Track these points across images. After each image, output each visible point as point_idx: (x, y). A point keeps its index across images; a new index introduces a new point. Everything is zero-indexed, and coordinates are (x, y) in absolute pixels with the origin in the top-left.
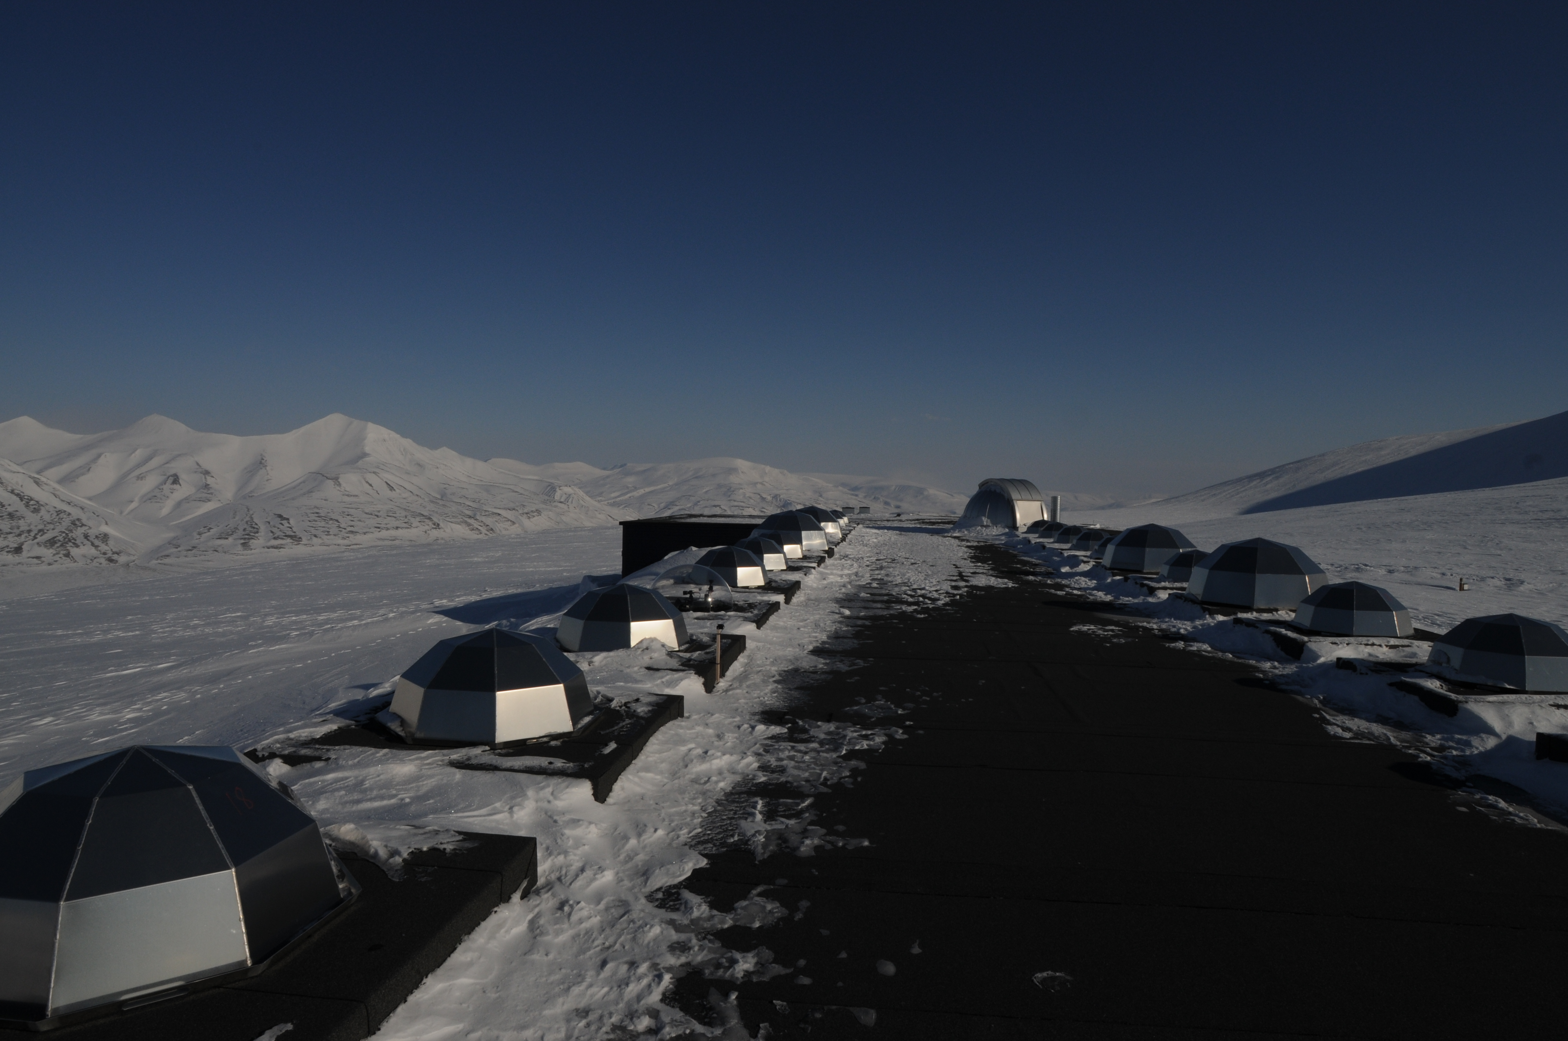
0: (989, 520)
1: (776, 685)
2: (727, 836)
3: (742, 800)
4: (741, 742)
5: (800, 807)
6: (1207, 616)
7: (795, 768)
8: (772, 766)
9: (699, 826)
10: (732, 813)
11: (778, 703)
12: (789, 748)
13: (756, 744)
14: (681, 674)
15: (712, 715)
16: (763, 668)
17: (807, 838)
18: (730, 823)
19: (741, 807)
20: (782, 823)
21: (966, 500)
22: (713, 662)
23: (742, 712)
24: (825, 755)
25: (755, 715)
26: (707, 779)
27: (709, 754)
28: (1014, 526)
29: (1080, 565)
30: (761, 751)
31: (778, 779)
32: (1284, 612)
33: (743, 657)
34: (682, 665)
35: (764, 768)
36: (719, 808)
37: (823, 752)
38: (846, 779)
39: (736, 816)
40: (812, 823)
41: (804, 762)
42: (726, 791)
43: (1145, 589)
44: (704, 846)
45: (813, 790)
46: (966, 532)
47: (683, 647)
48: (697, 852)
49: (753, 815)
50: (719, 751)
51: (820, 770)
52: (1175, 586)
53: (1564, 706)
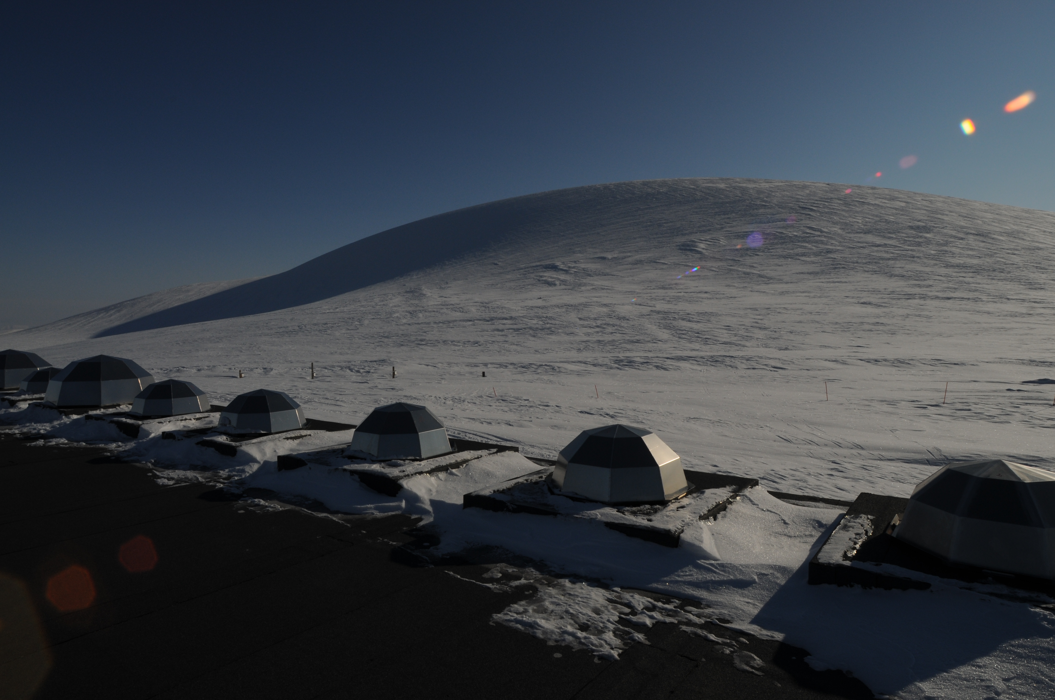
6: (64, 417)
32: (124, 406)
52: (34, 397)
53: (291, 438)
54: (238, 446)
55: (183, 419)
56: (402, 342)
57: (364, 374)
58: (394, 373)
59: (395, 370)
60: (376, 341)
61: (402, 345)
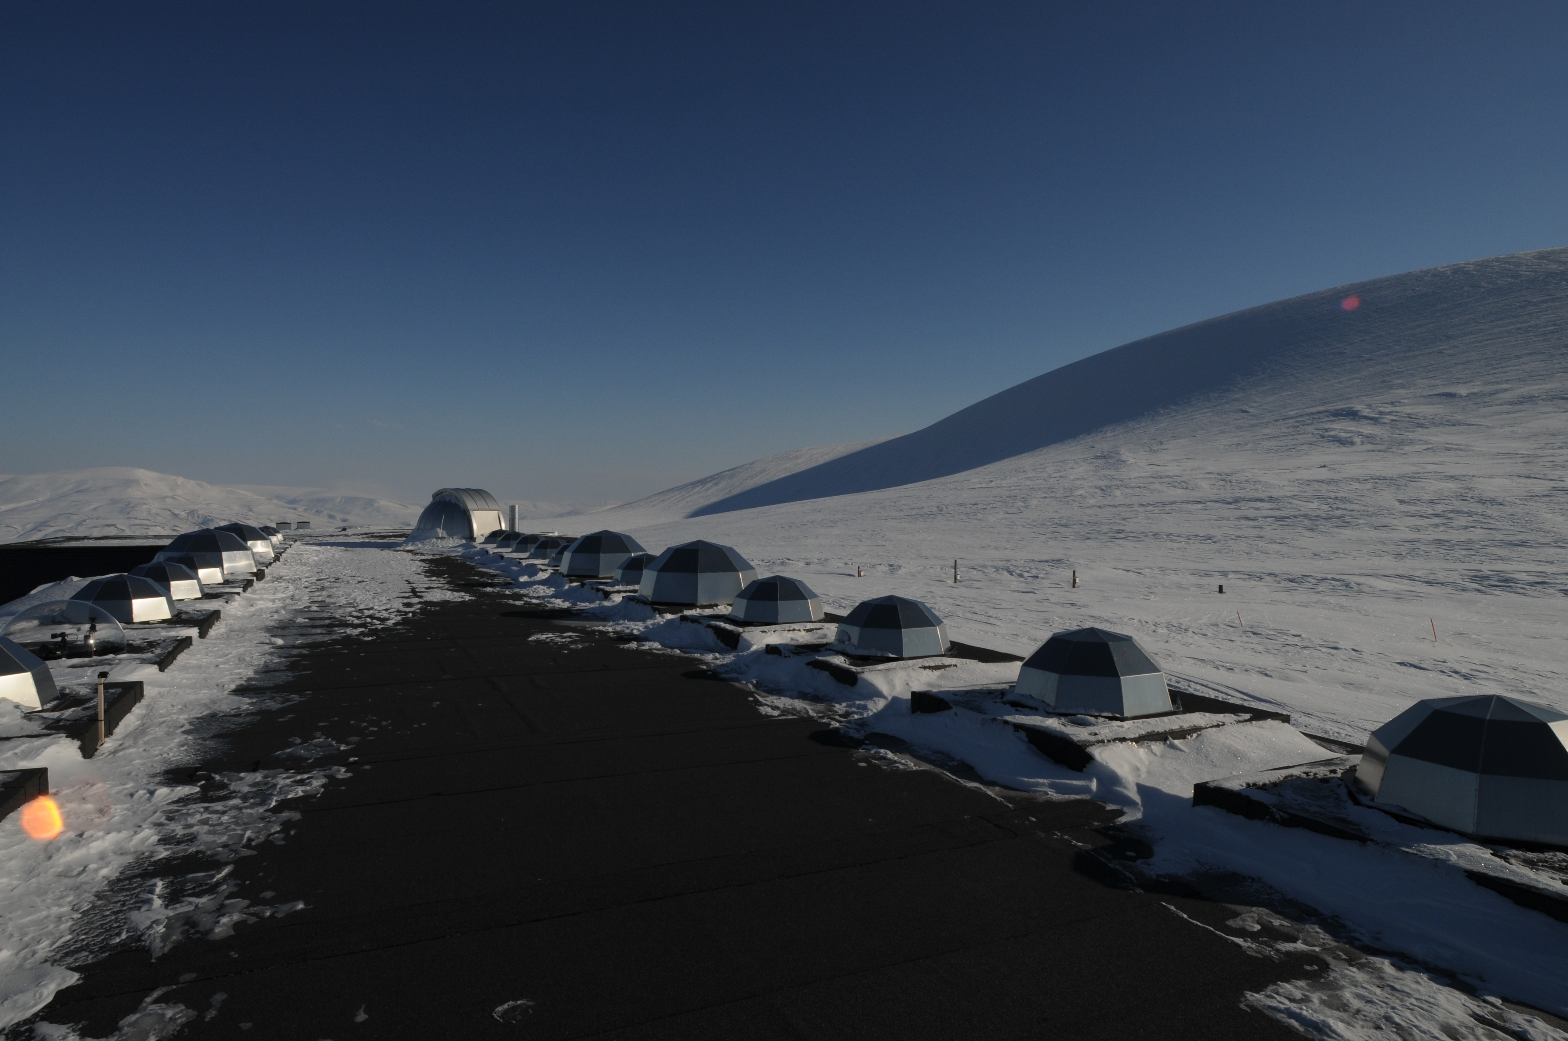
0: (444, 532)
1: (186, 736)
2: (111, 936)
3: (135, 885)
4: (134, 813)
5: (215, 880)
6: (657, 616)
7: (209, 833)
8: (178, 836)
9: (67, 932)
10: (119, 905)
11: (188, 758)
12: (202, 810)
13: (155, 812)
14: (44, 740)
15: (92, 785)
16: (168, 718)
17: (223, 915)
18: (116, 919)
19: (132, 895)
20: (191, 903)
21: (420, 511)
22: (94, 719)
23: (137, 775)
24: (249, 811)
25: (156, 776)
26: (82, 868)
27: (84, 836)
28: (471, 537)
29: (538, 573)
30: (163, 820)
31: (187, 850)
32: (723, 606)
33: (139, 708)
34: (47, 728)
35: (165, 841)
36: (100, 902)
37: (246, 808)
38: (276, 835)
39: (124, 909)
40: (231, 896)
41: (221, 824)
42: (111, 879)
43: (601, 593)
44: (76, 956)
45: (233, 856)
46: (420, 545)
47: (49, 705)
48: (64, 967)
49: (149, 901)
50: (100, 831)
51: (242, 830)
52: (628, 589)
53: (930, 668)
54: (859, 673)
55: (791, 629)
56: (1088, 533)
57: (1030, 579)
58: (1074, 581)
59: (1076, 576)
60: (1049, 530)
61: (1088, 538)
